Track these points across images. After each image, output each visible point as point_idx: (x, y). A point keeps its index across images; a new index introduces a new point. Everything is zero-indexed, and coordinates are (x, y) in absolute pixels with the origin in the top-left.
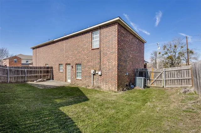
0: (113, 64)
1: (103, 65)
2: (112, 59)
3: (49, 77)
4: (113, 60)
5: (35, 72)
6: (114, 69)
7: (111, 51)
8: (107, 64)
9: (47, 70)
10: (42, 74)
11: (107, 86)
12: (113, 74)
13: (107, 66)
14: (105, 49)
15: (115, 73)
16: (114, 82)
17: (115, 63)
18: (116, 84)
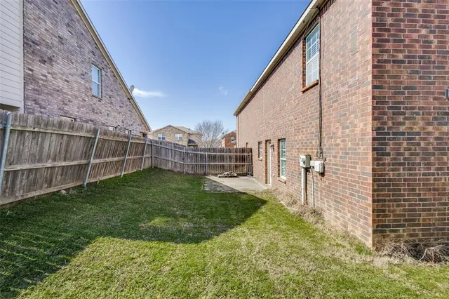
0: (358, 130)
1: (328, 138)
2: (352, 113)
3: (245, 170)
4: (356, 117)
5: (222, 158)
6: (358, 154)
7: (351, 81)
8: (339, 133)
9: (241, 154)
10: (233, 163)
11: (339, 214)
12: (357, 173)
13: (339, 141)
14: (332, 79)
15: (365, 169)
16: (361, 207)
17: (364, 126)
18: (368, 214)
